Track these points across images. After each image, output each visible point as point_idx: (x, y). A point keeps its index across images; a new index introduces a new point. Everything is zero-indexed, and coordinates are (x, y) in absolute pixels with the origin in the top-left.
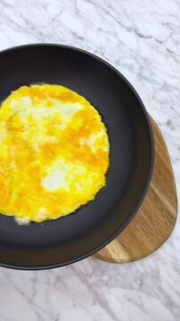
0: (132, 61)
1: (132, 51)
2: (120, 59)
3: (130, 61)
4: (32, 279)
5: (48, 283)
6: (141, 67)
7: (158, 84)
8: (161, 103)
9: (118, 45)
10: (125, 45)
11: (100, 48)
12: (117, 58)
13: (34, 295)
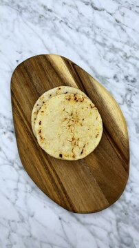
0: (89, 29)
1: (89, 21)
2: (79, 28)
3: (87, 29)
4: (15, 189)
5: (26, 192)
6: (96, 34)
7: (108, 47)
8: (110, 62)
9: (78, 16)
10: (83, 16)
11: (64, 18)
12: (77, 27)
13: (16, 200)
